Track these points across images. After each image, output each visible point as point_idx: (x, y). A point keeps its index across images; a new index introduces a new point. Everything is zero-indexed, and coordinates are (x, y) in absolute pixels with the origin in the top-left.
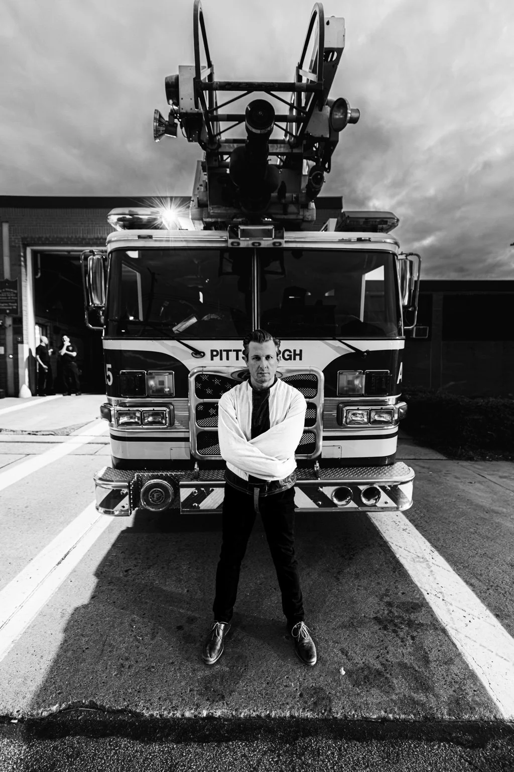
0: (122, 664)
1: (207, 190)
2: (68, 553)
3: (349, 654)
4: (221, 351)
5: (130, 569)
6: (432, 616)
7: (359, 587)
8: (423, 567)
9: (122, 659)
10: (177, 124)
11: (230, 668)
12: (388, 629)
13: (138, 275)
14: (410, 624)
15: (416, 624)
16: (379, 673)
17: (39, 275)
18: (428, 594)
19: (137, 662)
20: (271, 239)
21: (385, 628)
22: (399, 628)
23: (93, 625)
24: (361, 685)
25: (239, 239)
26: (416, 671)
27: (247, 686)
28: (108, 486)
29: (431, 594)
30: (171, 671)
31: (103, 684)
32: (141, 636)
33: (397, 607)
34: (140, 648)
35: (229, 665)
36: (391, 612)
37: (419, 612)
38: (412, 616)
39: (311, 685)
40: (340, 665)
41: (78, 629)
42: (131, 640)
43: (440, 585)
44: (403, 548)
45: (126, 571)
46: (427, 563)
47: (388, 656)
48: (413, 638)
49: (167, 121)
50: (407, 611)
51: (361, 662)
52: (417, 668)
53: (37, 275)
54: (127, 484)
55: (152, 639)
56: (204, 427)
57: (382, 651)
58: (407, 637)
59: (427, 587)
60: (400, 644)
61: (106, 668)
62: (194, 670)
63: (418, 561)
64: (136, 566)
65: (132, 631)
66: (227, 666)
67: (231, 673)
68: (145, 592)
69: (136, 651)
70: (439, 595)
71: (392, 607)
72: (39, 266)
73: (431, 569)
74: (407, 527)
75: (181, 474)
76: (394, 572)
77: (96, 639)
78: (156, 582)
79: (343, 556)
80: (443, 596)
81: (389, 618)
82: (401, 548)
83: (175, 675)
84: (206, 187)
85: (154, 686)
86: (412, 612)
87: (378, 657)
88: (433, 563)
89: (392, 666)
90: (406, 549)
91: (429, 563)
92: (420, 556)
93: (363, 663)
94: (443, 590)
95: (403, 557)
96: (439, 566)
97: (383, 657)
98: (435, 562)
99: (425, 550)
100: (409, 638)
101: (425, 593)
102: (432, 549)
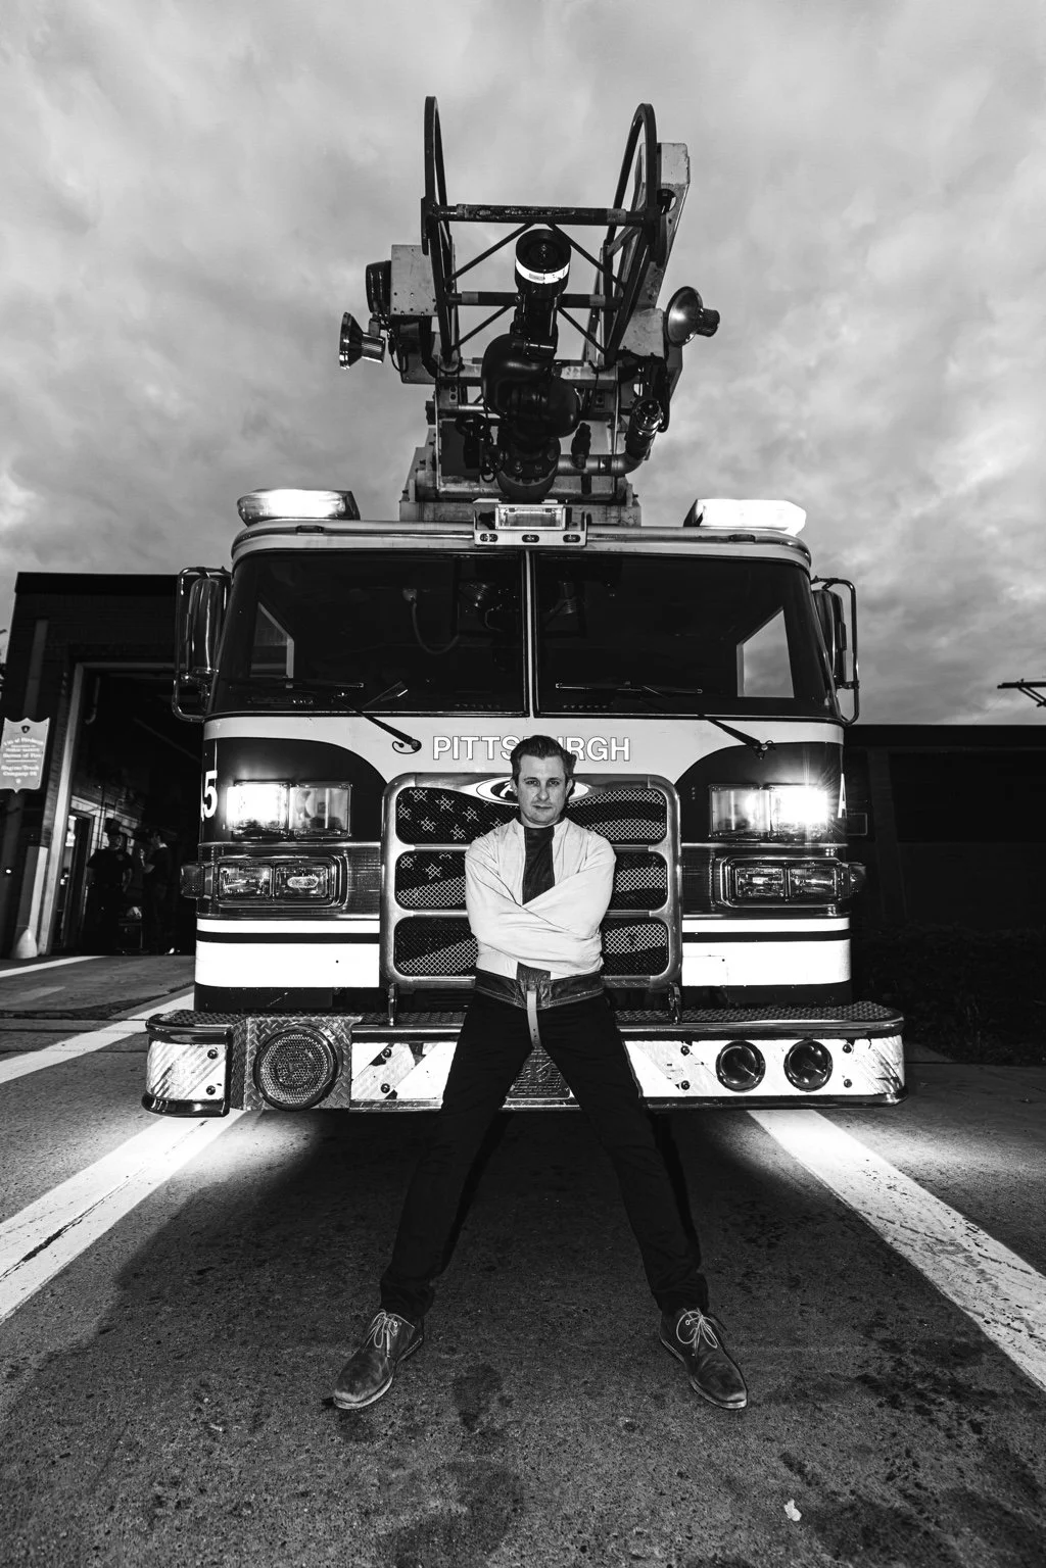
0: (158, 1497)
2: (58, 1235)
3: (808, 1468)
5: (212, 1268)
6: (1014, 1374)
7: (804, 1308)
8: (959, 1264)
9: (160, 1484)
11: (471, 1507)
12: (904, 1405)
13: (290, 643)
14: (958, 1392)
15: (975, 1392)
16: (906, 1522)
17: (94, 717)
18: (988, 1322)
19: (202, 1491)
20: (560, 529)
21: (894, 1402)
22: (933, 1402)
23: (92, 1396)
24: (856, 1552)
25: (496, 530)
26: (1007, 1513)
27: (522, 1556)
29: (997, 1322)
30: (298, 1516)
31: (94, 1553)
32: (224, 1423)
33: (914, 1352)
34: (215, 1455)
35: (469, 1498)
36: (900, 1363)
37: (974, 1364)
38: (961, 1375)
39: (711, 1555)
40: (785, 1495)
42: (194, 1432)
43: (1013, 1303)
44: (898, 1223)
45: (200, 1272)
46: (966, 1254)
47: (921, 1475)
48: (976, 1428)
49: (365, 333)
50: (943, 1362)
51: (846, 1490)
52: (1009, 1506)
53: (89, 718)
54: (223, 1032)
55: (252, 1431)
57: (897, 1461)
58: (960, 1424)
59: (981, 1307)
60: (944, 1442)
61: (112, 1508)
62: (367, 1513)
63: (942, 1251)
64: (225, 1261)
65: (199, 1410)
66: (461, 1501)
67: (474, 1520)
68: (244, 1319)
69: (203, 1461)
70: (1016, 1324)
71: (901, 1351)
72: (96, 701)
73: (979, 1267)
74: (897, 1183)
76: (889, 1274)
77: (95, 1429)
78: (277, 1297)
79: (750, 1241)
80: (1029, 1327)
81: (899, 1378)
82: (893, 1223)
83: (310, 1526)
85: (247, 1557)
86: (956, 1364)
87: (890, 1477)
88: (980, 1255)
89: (937, 1501)
90: (904, 1224)
91: (972, 1255)
92: (945, 1239)
93: (853, 1492)
94: (1024, 1313)
95: (901, 1242)
96: (996, 1261)
97: (906, 1478)
98: (985, 1253)
99: (953, 1227)
100: (966, 1427)
101: (979, 1320)
102: (970, 1225)
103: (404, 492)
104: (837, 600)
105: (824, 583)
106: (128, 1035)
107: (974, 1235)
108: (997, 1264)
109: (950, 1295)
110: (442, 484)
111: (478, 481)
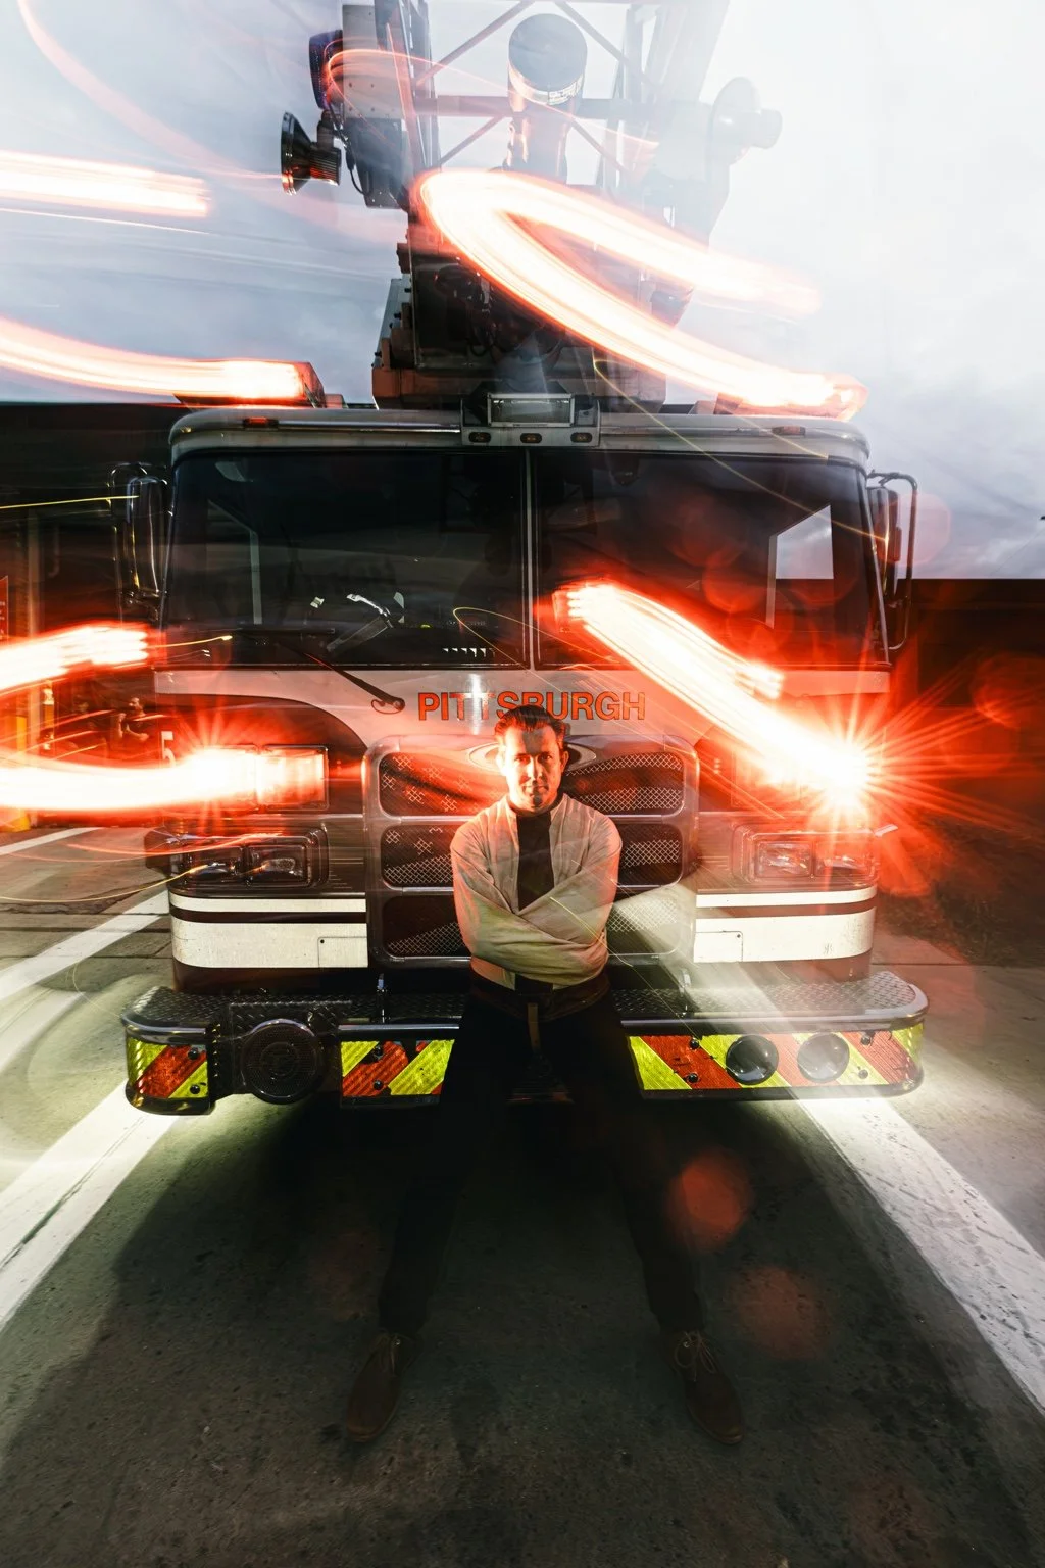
1: (411, 326)
2: (55, 1209)
3: (802, 1513)
4: (444, 695)
6: (1007, 1385)
8: (956, 1242)
10: (339, 151)
12: (898, 1428)
14: (953, 1411)
15: (969, 1412)
18: (982, 1317)
20: (568, 425)
21: (888, 1425)
22: (927, 1424)
25: (489, 426)
28: (159, 1037)
29: (992, 1317)
32: (224, 1460)
33: (910, 1358)
36: (895, 1373)
41: (49, 1439)
42: (195, 1472)
43: (1009, 1292)
44: (897, 1186)
45: (200, 1258)
46: (965, 1227)
47: (913, 1520)
48: (969, 1457)
49: (313, 143)
51: (839, 1541)
54: (202, 1031)
55: (252, 1471)
56: (403, 885)
57: (890, 1502)
58: (953, 1453)
59: (977, 1298)
60: (937, 1477)
63: (940, 1224)
65: (199, 1443)
69: (204, 1512)
70: (1012, 1320)
71: (895, 1357)
73: (977, 1245)
74: (897, 1131)
75: (343, 1005)
80: (1024, 1324)
81: (894, 1393)
82: (893, 1186)
84: (410, 319)
87: (883, 1524)
88: (978, 1228)
89: (928, 1555)
90: (904, 1188)
91: (969, 1228)
92: (943, 1207)
93: (846, 1544)
94: (1020, 1305)
95: (901, 1212)
96: (995, 1237)
97: (898, 1524)
98: (982, 1226)
99: (952, 1192)
100: (959, 1456)
101: (974, 1315)
102: (970, 1188)
103: (376, 354)
104: (893, 496)
105: (880, 478)
106: (125, 934)
107: (972, 1201)
108: (995, 1239)
109: (947, 1282)
110: (421, 357)
111: (465, 354)
